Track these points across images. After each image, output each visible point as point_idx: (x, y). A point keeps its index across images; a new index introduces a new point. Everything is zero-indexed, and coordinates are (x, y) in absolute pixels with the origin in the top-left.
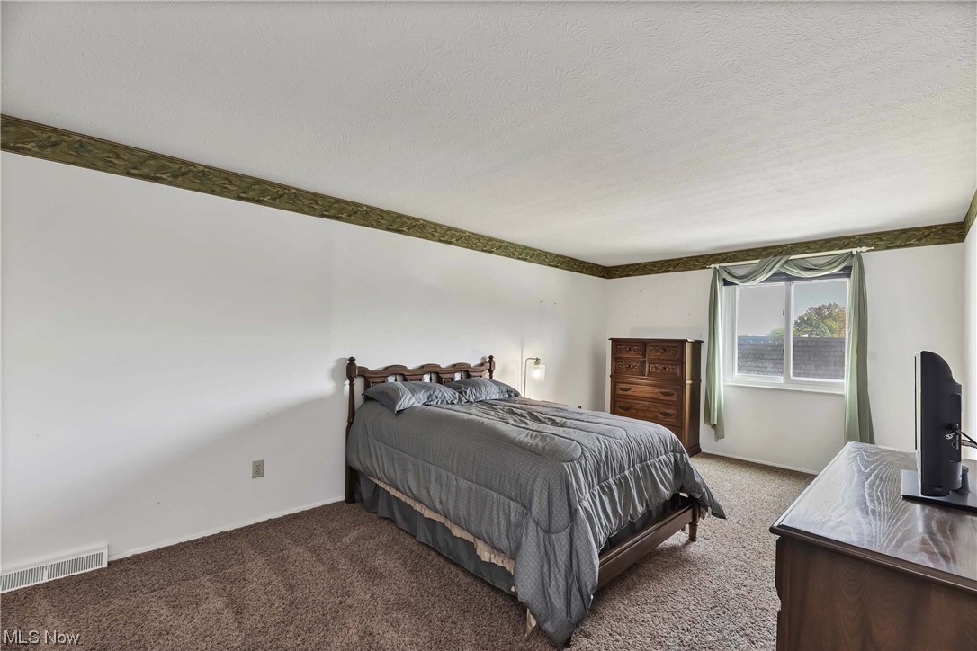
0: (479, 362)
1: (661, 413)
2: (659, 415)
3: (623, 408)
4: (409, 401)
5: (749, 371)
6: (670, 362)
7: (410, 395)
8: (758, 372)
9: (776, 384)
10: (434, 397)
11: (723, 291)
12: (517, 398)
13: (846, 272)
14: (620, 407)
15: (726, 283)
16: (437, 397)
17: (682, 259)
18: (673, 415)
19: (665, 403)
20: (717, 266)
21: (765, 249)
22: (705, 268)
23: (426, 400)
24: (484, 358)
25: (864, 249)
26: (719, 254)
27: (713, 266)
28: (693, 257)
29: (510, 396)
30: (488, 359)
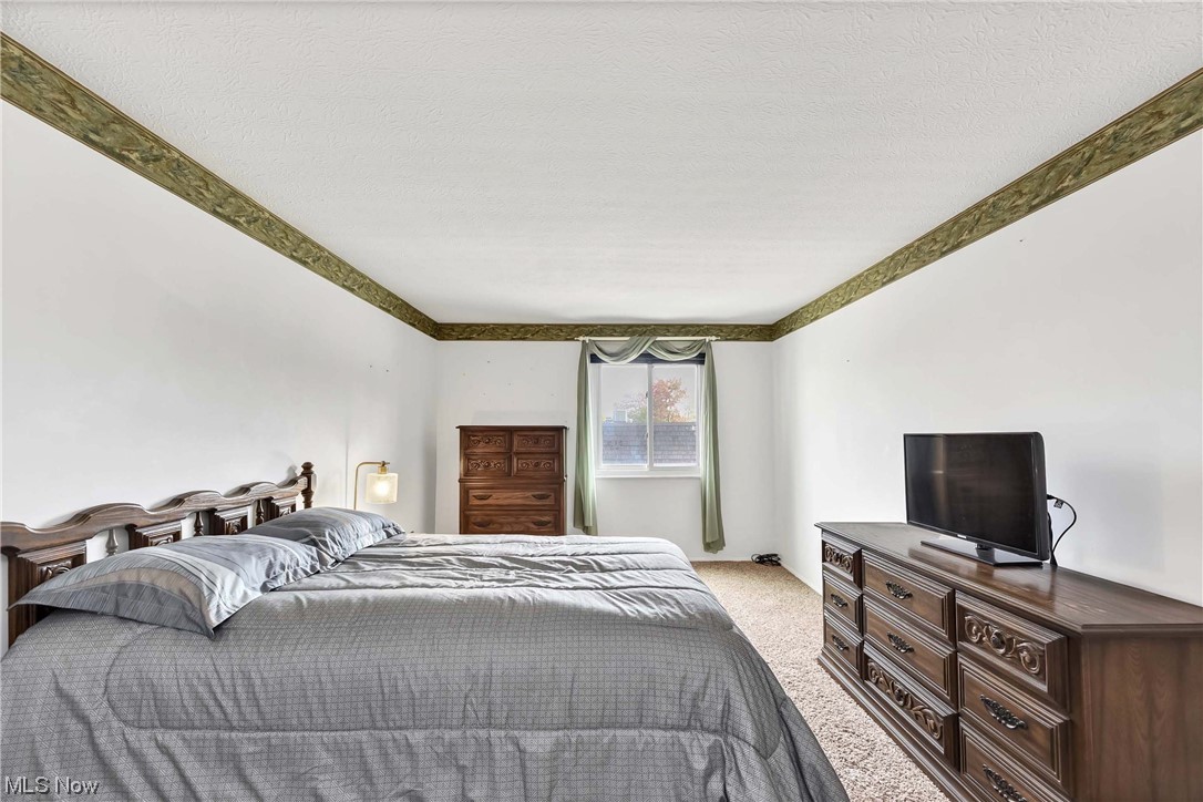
0: (283, 477)
1: (535, 523)
2: (532, 526)
3: (480, 525)
4: (232, 591)
5: (612, 460)
6: (544, 456)
7: (230, 577)
8: (620, 460)
9: (641, 473)
10: (277, 569)
11: (591, 367)
12: (400, 537)
13: (700, 359)
14: (475, 524)
15: (595, 359)
16: (283, 567)
17: (542, 325)
18: (549, 522)
19: (538, 510)
20: (587, 339)
21: (631, 326)
22: (573, 339)
23: (264, 579)
24: (292, 469)
25: (714, 338)
26: (585, 326)
27: (581, 338)
28: (555, 325)
29: (389, 535)
30: (300, 471)
